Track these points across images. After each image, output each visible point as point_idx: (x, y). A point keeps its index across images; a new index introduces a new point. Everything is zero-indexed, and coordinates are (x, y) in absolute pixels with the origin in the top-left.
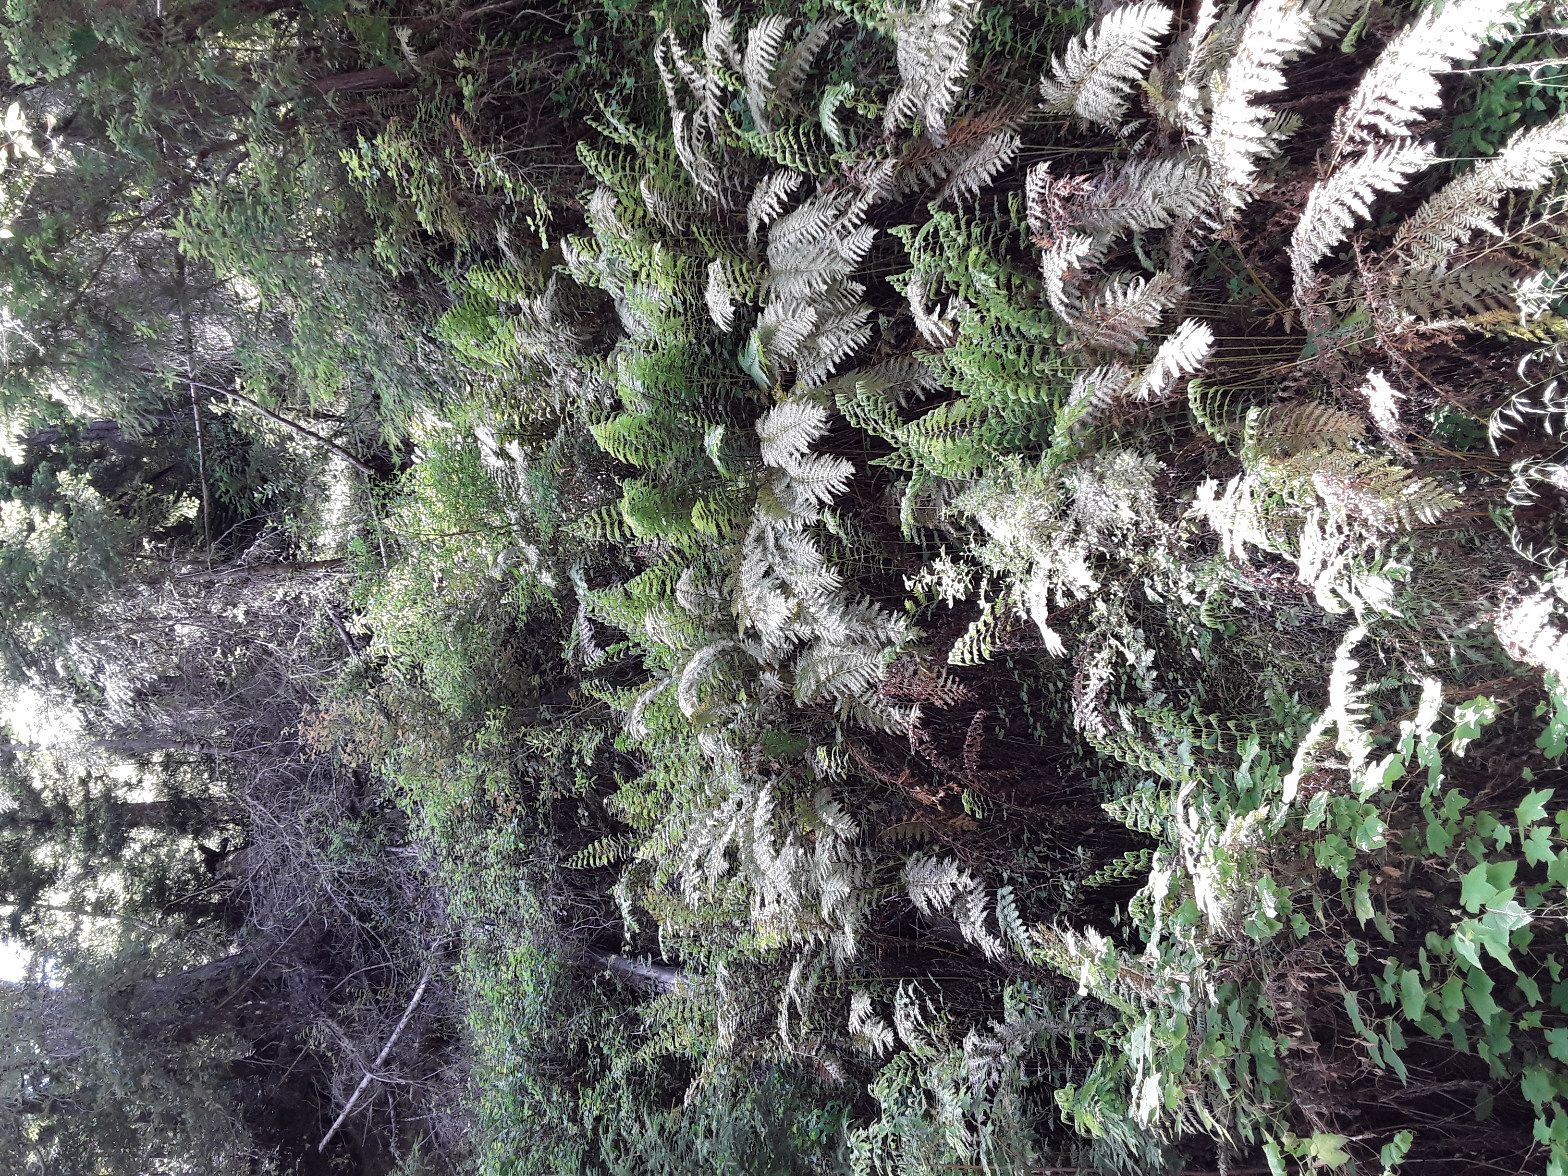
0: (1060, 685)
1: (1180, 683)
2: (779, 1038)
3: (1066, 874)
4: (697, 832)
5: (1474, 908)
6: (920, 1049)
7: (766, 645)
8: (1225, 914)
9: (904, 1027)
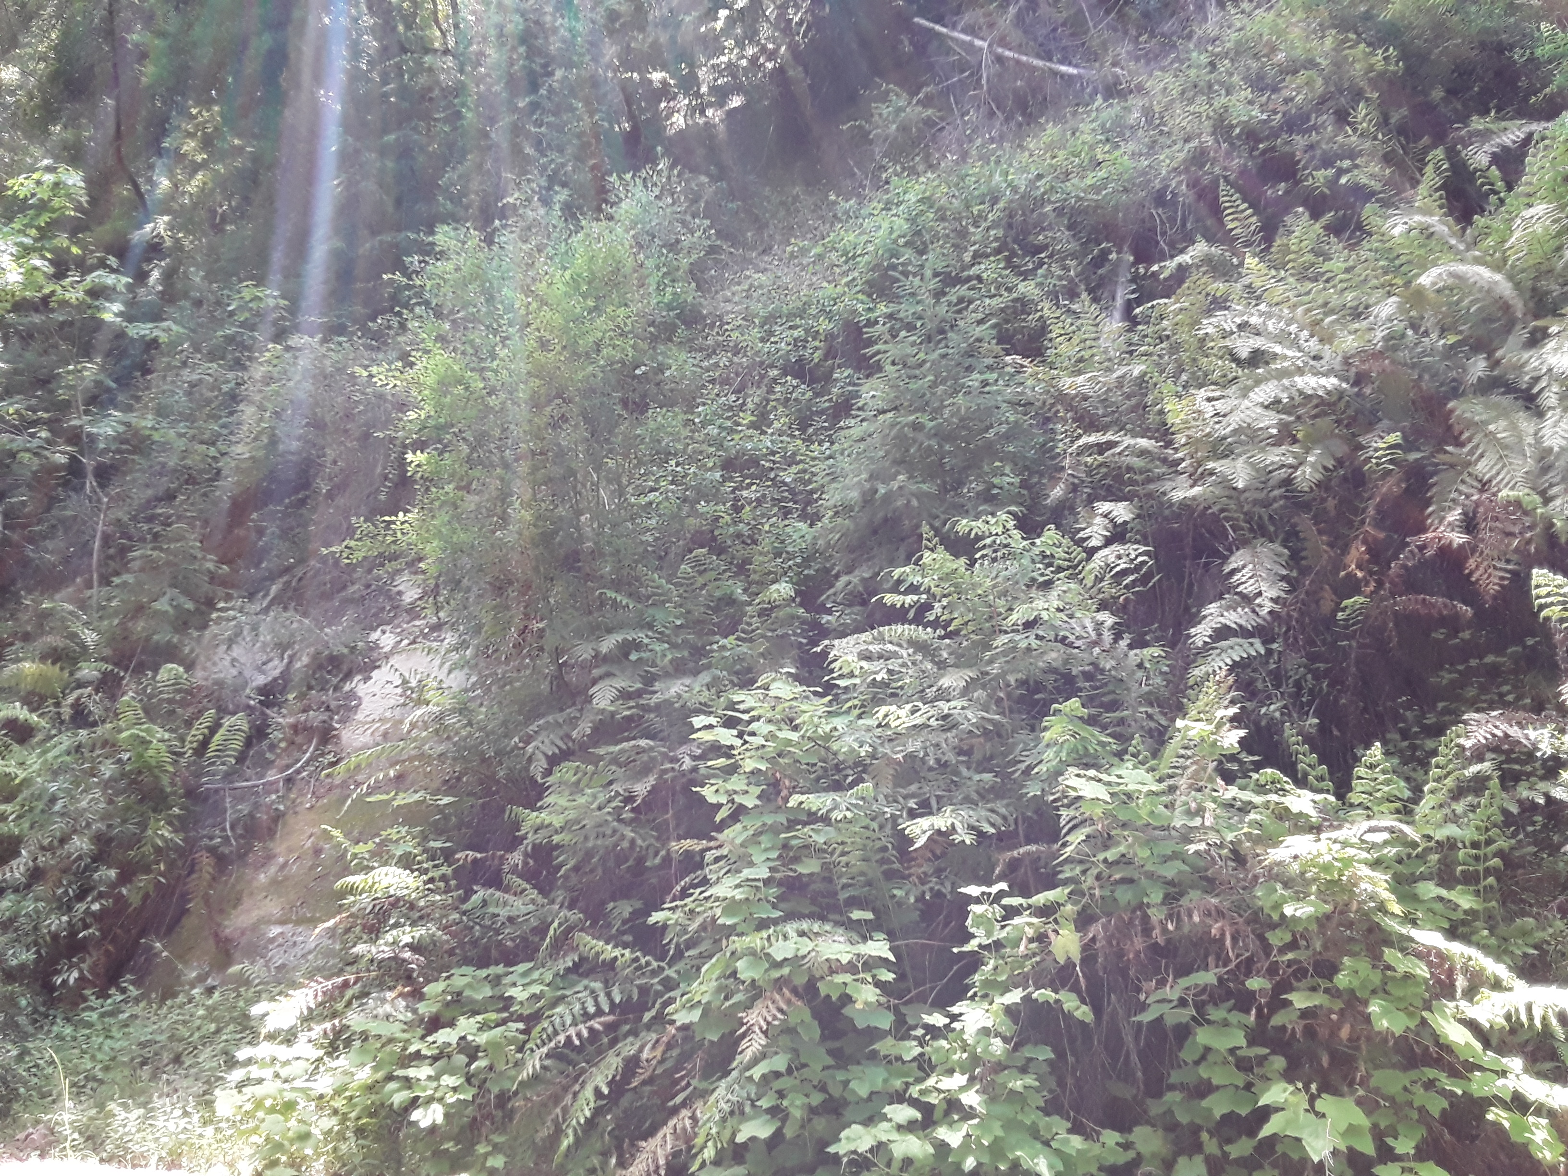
0: (1510, 698)
1: (1530, 829)
2: (1080, 436)
3: (1285, 707)
4: (1280, 318)
5: (1319, 1105)
6: (1091, 572)
7: (1526, 356)
8: (1279, 864)
9: (1108, 554)
